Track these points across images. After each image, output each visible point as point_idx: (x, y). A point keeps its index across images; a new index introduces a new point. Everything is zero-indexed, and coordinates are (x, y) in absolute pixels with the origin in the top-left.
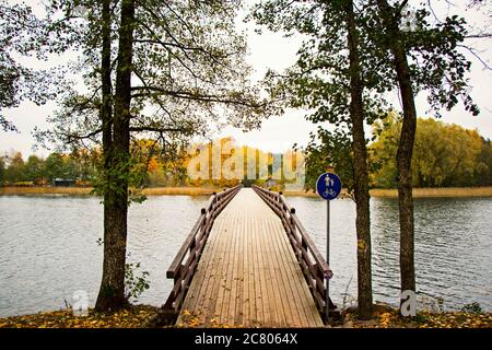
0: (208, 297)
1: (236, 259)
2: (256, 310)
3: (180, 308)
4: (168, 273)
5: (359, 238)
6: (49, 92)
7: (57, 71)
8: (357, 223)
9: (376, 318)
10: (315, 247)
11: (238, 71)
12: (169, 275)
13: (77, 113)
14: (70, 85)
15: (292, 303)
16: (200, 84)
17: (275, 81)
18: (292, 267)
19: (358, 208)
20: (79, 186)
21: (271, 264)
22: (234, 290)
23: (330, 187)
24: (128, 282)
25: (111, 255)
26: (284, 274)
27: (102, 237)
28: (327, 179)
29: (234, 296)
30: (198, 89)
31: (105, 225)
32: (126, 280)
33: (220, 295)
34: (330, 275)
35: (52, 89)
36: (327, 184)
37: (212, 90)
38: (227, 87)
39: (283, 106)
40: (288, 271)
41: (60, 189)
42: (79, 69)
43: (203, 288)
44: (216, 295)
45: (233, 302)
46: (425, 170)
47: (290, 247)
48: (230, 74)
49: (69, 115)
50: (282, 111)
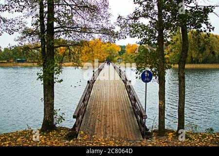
0: (91, 125)
1: (104, 105)
2: (113, 131)
3: (79, 130)
4: (73, 116)
5: (160, 100)
6: (15, 28)
7: (18, 18)
8: (159, 93)
9: (166, 135)
10: (140, 102)
11: (104, 16)
12: (74, 117)
13: (28, 37)
14: (25, 24)
15: (129, 128)
16: (86, 22)
17: (122, 21)
18: (129, 109)
19: (160, 87)
20: (29, 62)
21: (120, 108)
22: (103, 121)
23: (147, 77)
24: (55, 117)
25: (47, 106)
26: (125, 113)
27: (43, 97)
28: (146, 73)
29: (103, 124)
30: (85, 25)
31: (44, 92)
32: (54, 116)
33: (97, 123)
34: (146, 117)
35: (17, 27)
36: (146, 75)
37: (92, 25)
38: (99, 23)
39: (126, 35)
40: (128, 111)
41: (20, 64)
42: (28, 16)
43: (89, 120)
44: (95, 123)
45: (102, 127)
46: (194, 55)
47: (129, 99)
48: (101, 17)
49: (24, 37)
50: (126, 37)
